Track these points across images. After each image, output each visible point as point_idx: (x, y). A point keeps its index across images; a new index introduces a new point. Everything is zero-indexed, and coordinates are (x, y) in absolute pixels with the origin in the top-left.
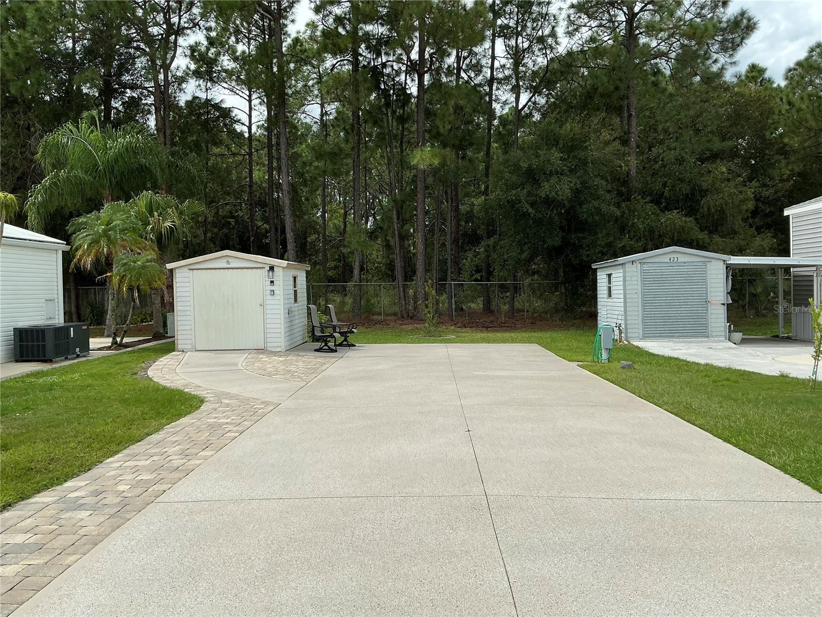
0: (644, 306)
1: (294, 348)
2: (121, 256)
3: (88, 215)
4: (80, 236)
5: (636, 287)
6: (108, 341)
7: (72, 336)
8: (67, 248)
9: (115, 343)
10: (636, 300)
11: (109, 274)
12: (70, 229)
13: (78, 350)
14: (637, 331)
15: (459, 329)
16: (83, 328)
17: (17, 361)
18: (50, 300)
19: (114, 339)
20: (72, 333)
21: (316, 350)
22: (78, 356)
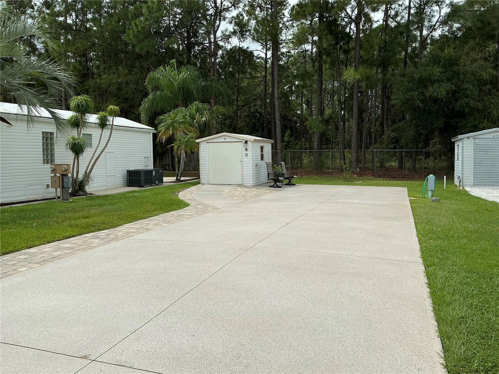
0: (475, 165)
1: (258, 185)
2: (179, 135)
3: (165, 115)
4: (161, 125)
5: (470, 153)
6: (174, 179)
7: (154, 175)
8: (155, 132)
9: (177, 179)
10: (470, 162)
11: (173, 145)
12: (156, 122)
13: (157, 182)
14: (470, 181)
15: (375, 179)
16: (160, 171)
17: (128, 186)
18: (146, 157)
19: (177, 177)
20: (154, 174)
21: (270, 186)
22: (157, 185)
